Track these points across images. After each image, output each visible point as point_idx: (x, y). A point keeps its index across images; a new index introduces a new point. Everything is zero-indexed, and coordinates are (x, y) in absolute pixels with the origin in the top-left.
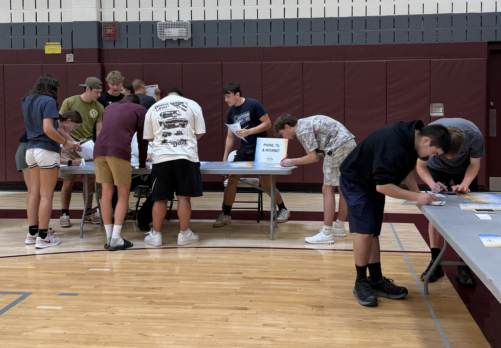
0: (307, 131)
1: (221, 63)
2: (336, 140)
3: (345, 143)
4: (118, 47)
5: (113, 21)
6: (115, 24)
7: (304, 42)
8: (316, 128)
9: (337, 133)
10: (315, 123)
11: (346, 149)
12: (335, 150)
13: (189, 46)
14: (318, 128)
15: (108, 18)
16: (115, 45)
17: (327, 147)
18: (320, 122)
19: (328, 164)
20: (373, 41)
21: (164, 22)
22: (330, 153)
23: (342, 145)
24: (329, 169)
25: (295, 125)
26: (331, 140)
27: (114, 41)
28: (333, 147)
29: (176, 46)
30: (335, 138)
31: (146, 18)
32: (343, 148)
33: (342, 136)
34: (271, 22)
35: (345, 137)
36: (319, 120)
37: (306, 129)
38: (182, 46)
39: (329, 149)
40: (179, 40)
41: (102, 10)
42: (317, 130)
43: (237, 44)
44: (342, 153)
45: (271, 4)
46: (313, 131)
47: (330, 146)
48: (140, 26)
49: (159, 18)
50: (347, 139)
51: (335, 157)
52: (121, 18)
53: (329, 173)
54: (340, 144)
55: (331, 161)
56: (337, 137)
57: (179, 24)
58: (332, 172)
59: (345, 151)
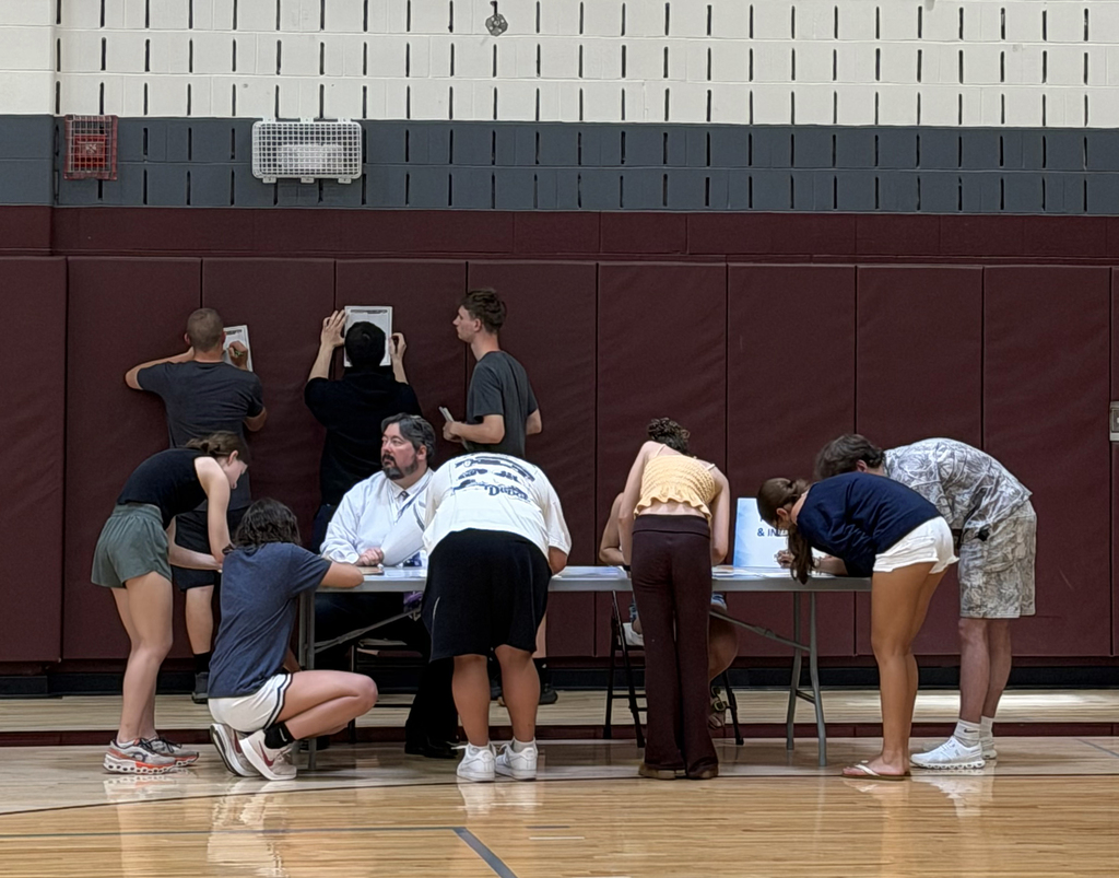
0: (923, 480)
1: (464, 261)
2: (997, 501)
3: (1019, 508)
4: (109, 201)
5: (97, 113)
6: (103, 127)
7: (727, 201)
8: (943, 472)
9: (998, 483)
10: (940, 460)
11: (1022, 524)
12: (995, 526)
13: (354, 203)
14: (950, 471)
15: (80, 104)
16: (100, 196)
17: (974, 519)
18: (952, 455)
19: (978, 562)
20: (940, 205)
21: (273, 121)
22: (983, 535)
23: (1012, 513)
24: (980, 574)
25: (880, 463)
26: (985, 502)
27: (100, 181)
28: (990, 520)
29: (309, 203)
30: (995, 497)
31: (211, 106)
32: (1015, 522)
33: (1011, 491)
34: (623, 134)
35: (1017, 492)
36: (948, 452)
37: (921, 474)
38: (331, 202)
39: (980, 524)
40: (320, 181)
41: (63, 77)
42: (947, 477)
43: (515, 200)
44: (1012, 535)
45: (624, 75)
46: (938, 479)
47: (982, 516)
48: (189, 132)
49: (255, 107)
50: (1022, 498)
51: (994, 543)
52: (125, 105)
53: (980, 587)
54: (1007, 511)
55: (985, 554)
56: (998, 494)
57: (321, 132)
58: (986, 583)
59: (1020, 529)
